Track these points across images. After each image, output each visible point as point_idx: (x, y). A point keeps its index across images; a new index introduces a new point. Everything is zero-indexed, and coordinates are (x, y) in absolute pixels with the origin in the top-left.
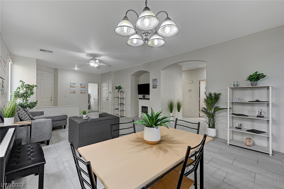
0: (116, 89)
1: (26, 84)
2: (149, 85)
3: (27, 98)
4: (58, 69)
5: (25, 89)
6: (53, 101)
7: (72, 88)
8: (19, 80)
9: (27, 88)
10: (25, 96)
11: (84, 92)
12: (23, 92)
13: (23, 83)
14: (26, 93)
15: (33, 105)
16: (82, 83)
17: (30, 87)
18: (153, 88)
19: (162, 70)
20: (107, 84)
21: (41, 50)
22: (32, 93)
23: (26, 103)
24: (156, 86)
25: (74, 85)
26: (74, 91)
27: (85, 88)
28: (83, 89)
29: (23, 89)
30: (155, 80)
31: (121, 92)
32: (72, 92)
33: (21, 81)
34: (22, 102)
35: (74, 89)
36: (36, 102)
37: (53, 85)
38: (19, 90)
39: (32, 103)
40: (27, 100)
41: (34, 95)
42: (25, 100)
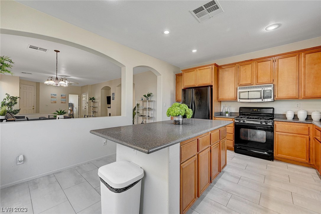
0: (90, 100)
1: (11, 96)
2: (110, 97)
3: (12, 107)
4: (39, 83)
5: (10, 100)
6: (35, 109)
7: (53, 99)
8: (5, 93)
9: (11, 99)
10: (10, 105)
11: (65, 102)
12: (8, 102)
13: (8, 95)
14: (11, 103)
15: (17, 111)
16: (63, 94)
17: (14, 99)
18: (113, 99)
19: (117, 87)
20: (85, 95)
21: (22, 73)
22: (16, 103)
23: (11, 110)
24: (114, 98)
25: (55, 96)
26: (54, 101)
27: (66, 98)
28: (64, 99)
29: (8, 100)
30: (113, 94)
31: (94, 102)
32: (53, 102)
33: (7, 94)
34: (7, 109)
35: (55, 99)
36: (19, 110)
37: (35, 96)
38: (5, 101)
39: (15, 111)
40: (11, 108)
41: (18, 104)
42: (10, 108)
